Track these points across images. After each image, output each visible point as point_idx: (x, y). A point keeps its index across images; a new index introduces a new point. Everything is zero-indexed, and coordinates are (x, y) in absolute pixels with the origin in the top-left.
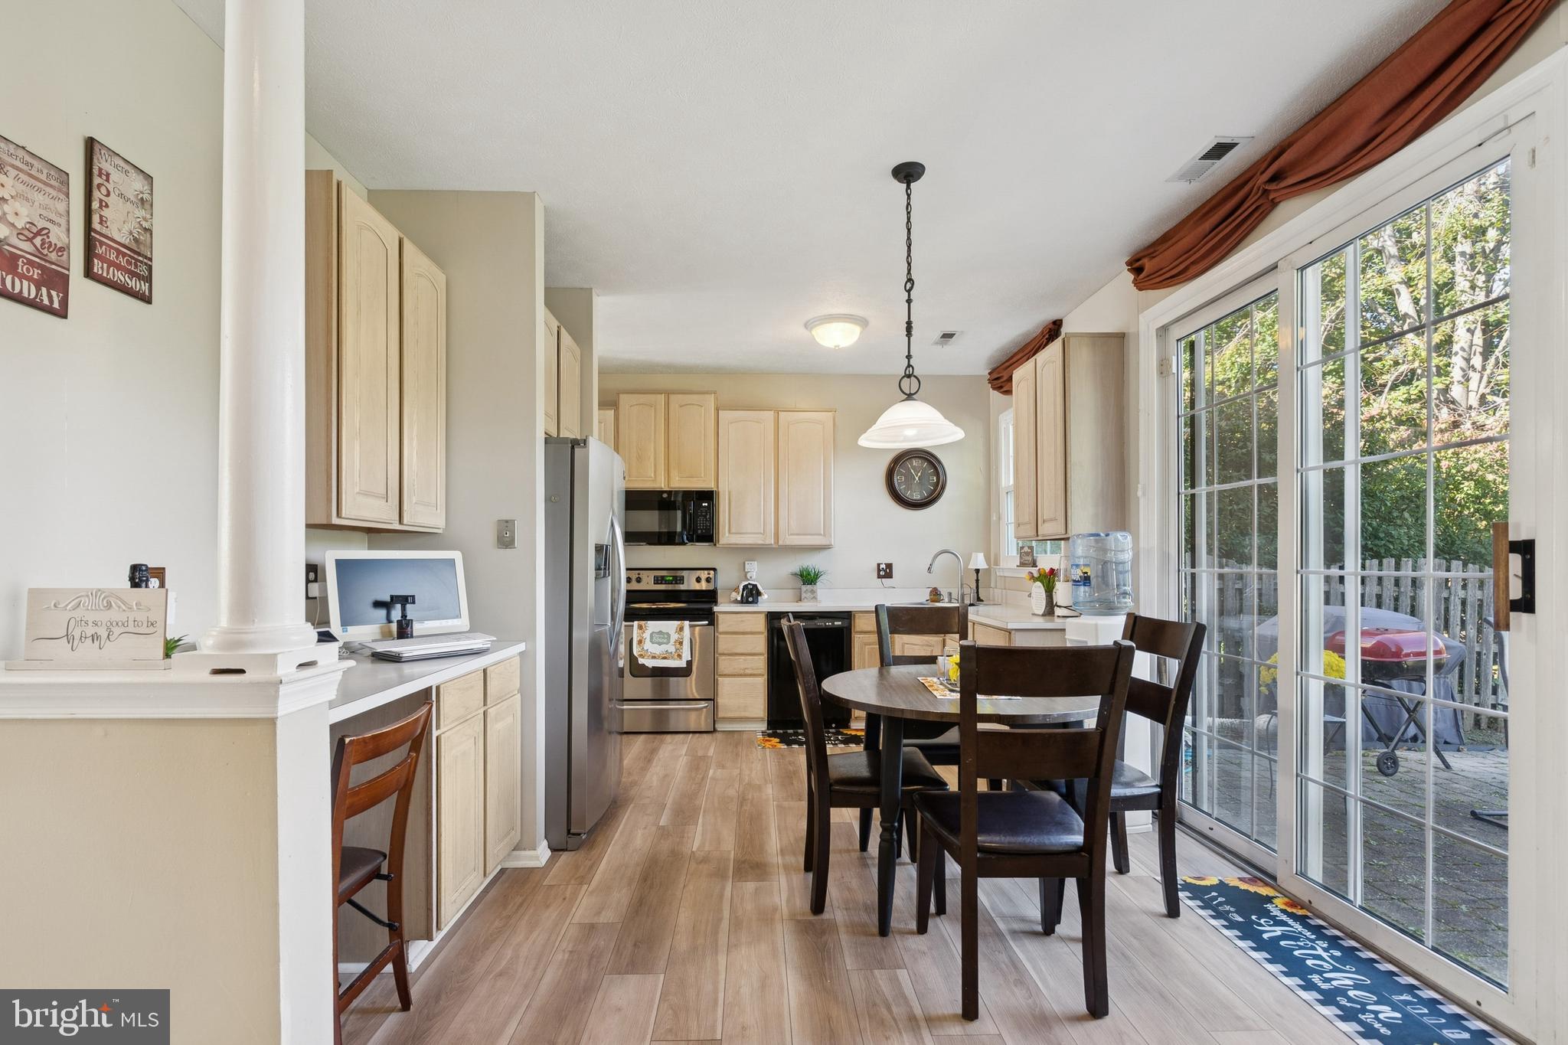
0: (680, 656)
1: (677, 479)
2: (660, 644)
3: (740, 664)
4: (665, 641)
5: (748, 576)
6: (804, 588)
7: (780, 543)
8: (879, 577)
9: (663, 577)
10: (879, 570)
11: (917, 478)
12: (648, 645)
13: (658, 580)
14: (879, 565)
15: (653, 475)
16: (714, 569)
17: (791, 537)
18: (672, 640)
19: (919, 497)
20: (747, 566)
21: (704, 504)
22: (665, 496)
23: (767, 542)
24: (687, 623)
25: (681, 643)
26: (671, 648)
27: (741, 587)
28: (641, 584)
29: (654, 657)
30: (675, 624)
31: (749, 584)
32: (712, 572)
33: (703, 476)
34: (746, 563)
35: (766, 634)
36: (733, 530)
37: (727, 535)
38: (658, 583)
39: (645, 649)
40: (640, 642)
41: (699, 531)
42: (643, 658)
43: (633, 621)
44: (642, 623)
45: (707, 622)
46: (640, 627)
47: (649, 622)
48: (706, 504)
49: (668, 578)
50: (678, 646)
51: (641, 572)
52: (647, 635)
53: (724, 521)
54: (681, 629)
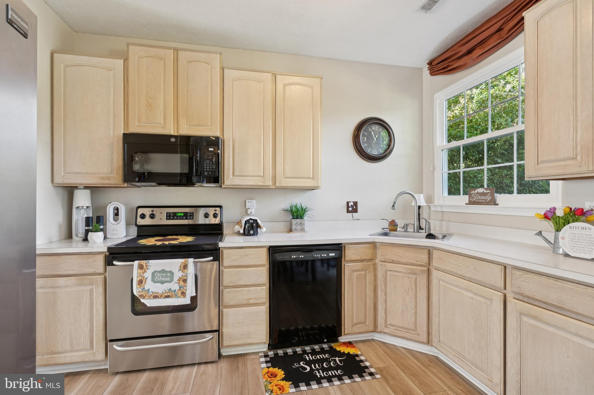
0: (184, 294)
1: (186, 126)
2: (162, 283)
3: (243, 295)
4: (168, 279)
5: (249, 212)
6: (294, 221)
7: (278, 184)
8: (348, 212)
9: (175, 214)
10: (348, 207)
11: (375, 139)
12: (149, 285)
13: (169, 216)
14: (348, 203)
15: (162, 122)
16: (220, 207)
17: (287, 180)
18: (176, 278)
19: (376, 153)
20: (247, 204)
21: (210, 149)
22: (173, 140)
23: (266, 184)
24: (191, 260)
25: (185, 281)
26: (175, 286)
27: (243, 222)
28: (154, 219)
29: (156, 297)
30: (179, 262)
31: (250, 219)
32: (218, 209)
33: (210, 124)
34: (247, 201)
35: (268, 266)
36: (236, 173)
37: (231, 177)
38: (170, 219)
39: (146, 288)
40: (140, 282)
41: (206, 173)
42: (144, 298)
43: (133, 261)
44: (143, 262)
45: (212, 258)
46: (141, 267)
47: (151, 261)
48: (212, 149)
49: (179, 215)
50: (182, 283)
51: (154, 209)
52: (148, 274)
53: (229, 165)
54: (185, 267)
